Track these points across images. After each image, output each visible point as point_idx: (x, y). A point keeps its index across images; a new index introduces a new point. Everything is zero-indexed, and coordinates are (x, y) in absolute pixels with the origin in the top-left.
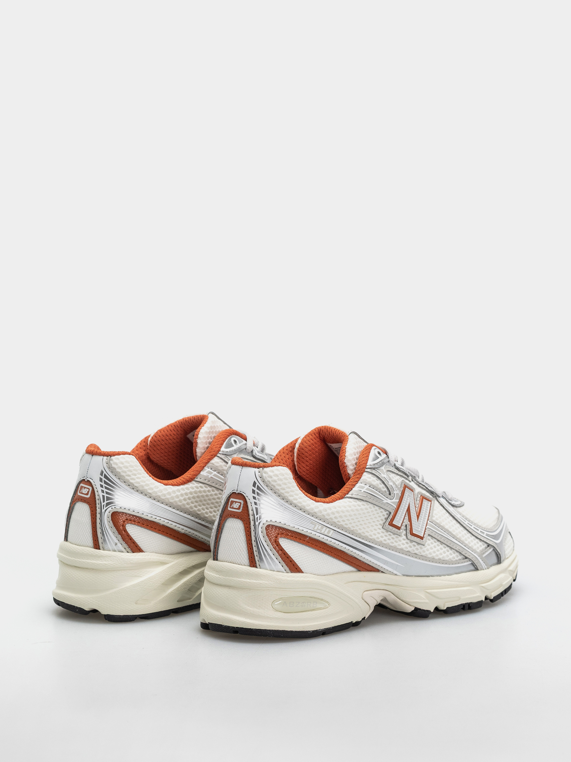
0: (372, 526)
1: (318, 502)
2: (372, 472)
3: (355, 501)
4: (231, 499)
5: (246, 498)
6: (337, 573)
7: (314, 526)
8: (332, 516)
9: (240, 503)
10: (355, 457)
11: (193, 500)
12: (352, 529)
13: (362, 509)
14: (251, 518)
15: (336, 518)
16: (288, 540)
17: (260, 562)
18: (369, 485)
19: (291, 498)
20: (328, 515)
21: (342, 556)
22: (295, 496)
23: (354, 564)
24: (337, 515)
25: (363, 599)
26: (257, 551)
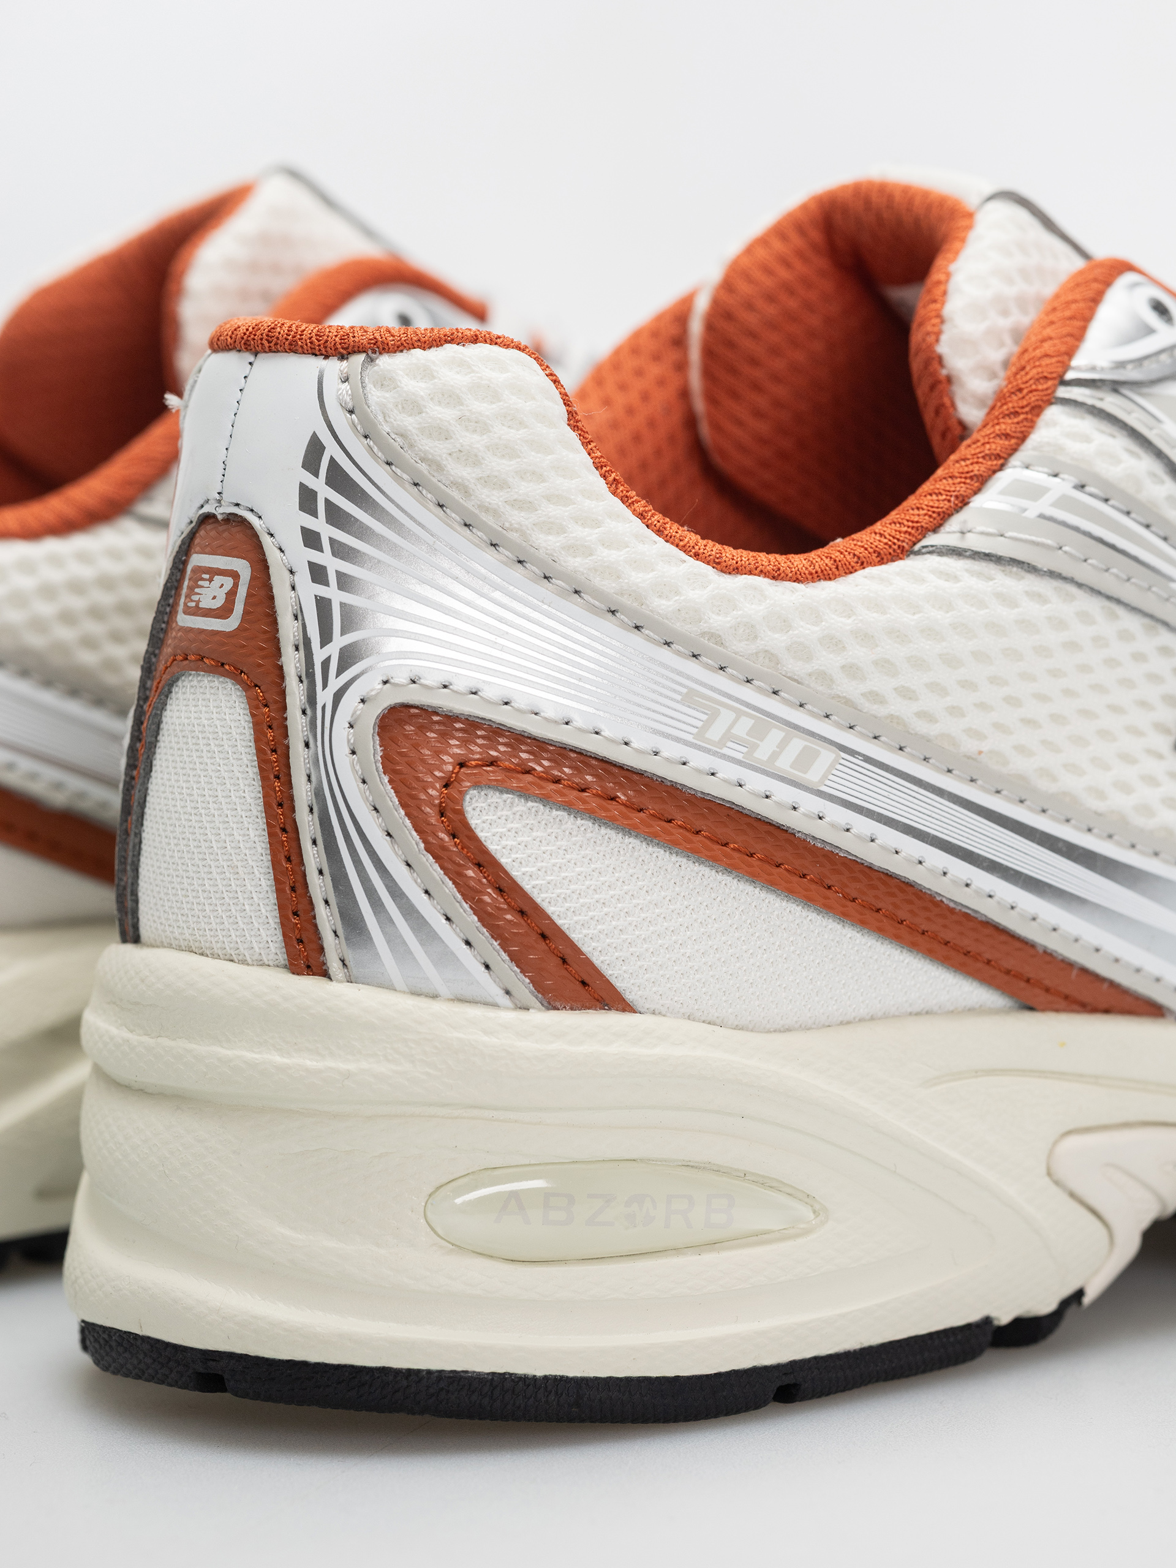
0: (1105, 734)
1: (735, 570)
2: (1099, 404)
3: (979, 575)
4: (197, 560)
5: (266, 541)
6: (872, 1019)
7: (704, 717)
8: (828, 661)
9: (235, 575)
10: (1005, 323)
11: (77, 603)
12: (970, 746)
13: (1026, 625)
14: (292, 662)
15: (852, 670)
16: (530, 804)
17: (347, 939)
18: (1074, 480)
19: (546, 543)
20: (801, 651)
21: (902, 914)
22: (579, 532)
23: (989, 962)
24: (859, 653)
25: (1057, 1183)
26: (326, 871)
